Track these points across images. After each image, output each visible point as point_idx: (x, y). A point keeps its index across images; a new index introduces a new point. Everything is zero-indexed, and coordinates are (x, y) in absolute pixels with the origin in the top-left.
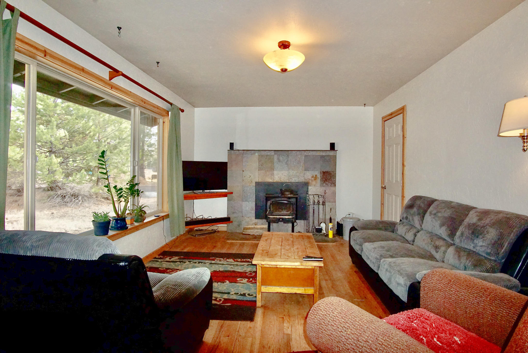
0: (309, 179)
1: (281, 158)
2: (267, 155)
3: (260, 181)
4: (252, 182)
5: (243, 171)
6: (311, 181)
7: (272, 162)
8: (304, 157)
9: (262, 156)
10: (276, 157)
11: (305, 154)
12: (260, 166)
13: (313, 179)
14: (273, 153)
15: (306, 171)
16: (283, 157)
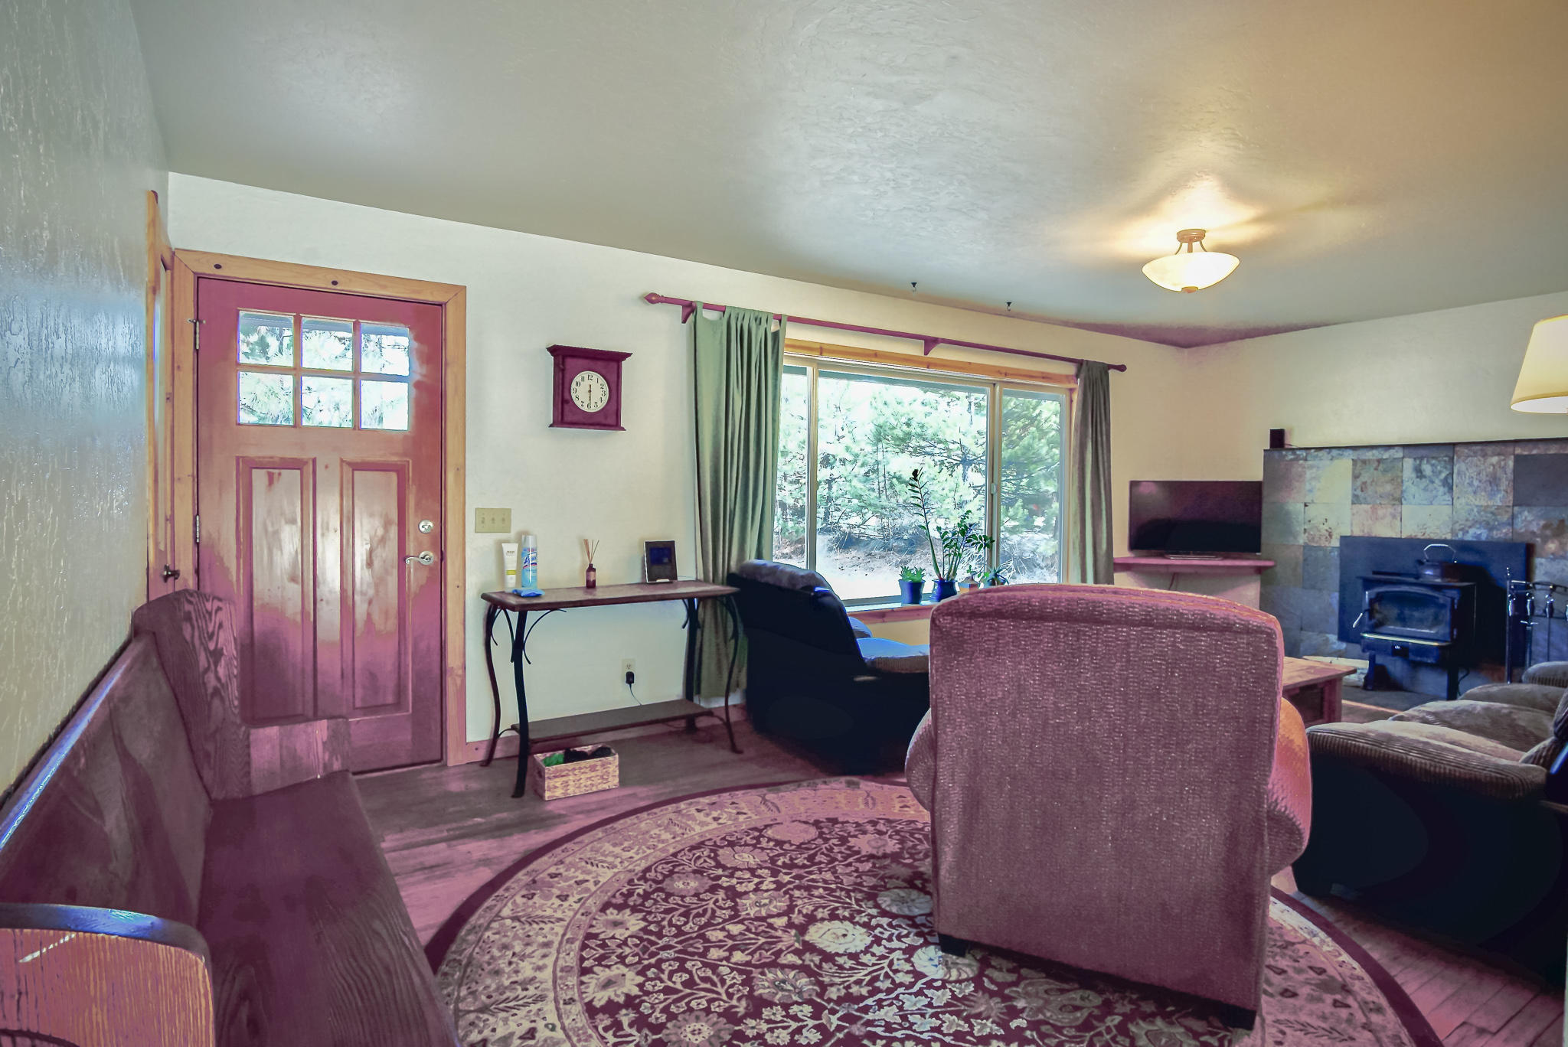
0: (1533, 533)
1: (1427, 469)
2: (1379, 461)
3: (1357, 533)
4: (1330, 535)
5: (1306, 505)
6: (1538, 539)
7: (1397, 481)
8: (1511, 463)
9: (1364, 462)
10: (1409, 463)
11: (1518, 451)
12: (1358, 492)
13: (1548, 532)
14: (1398, 453)
15: (1520, 505)
16: (1433, 465)
